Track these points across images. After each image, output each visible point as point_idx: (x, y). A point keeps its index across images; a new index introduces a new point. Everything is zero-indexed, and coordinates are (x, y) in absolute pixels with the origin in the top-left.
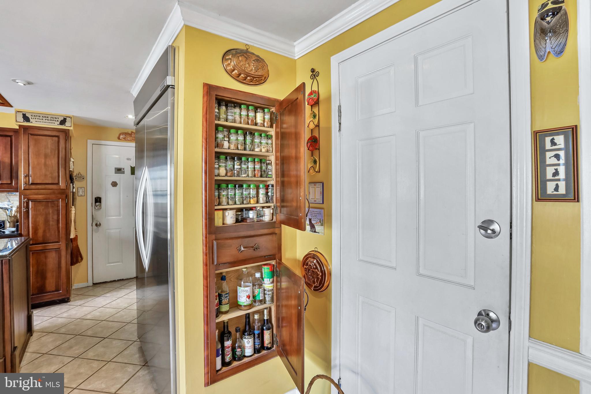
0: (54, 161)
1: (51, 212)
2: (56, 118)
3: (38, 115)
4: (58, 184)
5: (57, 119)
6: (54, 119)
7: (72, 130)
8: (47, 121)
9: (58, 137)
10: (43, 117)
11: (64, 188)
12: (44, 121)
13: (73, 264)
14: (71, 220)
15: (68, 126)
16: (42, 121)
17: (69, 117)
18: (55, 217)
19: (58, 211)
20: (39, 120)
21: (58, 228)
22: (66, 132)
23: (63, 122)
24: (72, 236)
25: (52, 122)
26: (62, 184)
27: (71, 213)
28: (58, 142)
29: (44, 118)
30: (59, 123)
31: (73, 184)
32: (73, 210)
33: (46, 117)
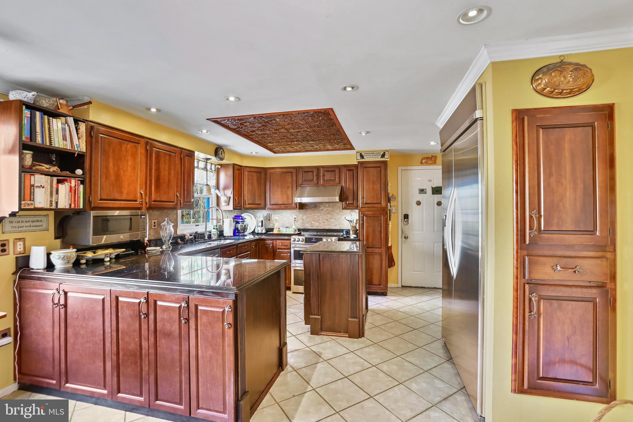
0: (378, 186)
1: (376, 225)
2: (379, 153)
3: (368, 153)
4: (381, 203)
5: (380, 154)
6: (378, 154)
7: (388, 161)
8: (373, 156)
9: (380, 167)
10: (371, 153)
11: (384, 207)
12: (372, 156)
13: (390, 267)
14: (389, 232)
15: (387, 158)
16: (370, 157)
17: (387, 151)
18: (379, 229)
19: (381, 224)
20: (369, 156)
21: (381, 237)
22: (385, 163)
23: (383, 156)
24: (389, 245)
25: (376, 156)
26: (383, 204)
27: (389, 226)
28: (381, 171)
29: (372, 155)
30: (380, 156)
31: (390, 204)
32: (390, 224)
33: (372, 153)
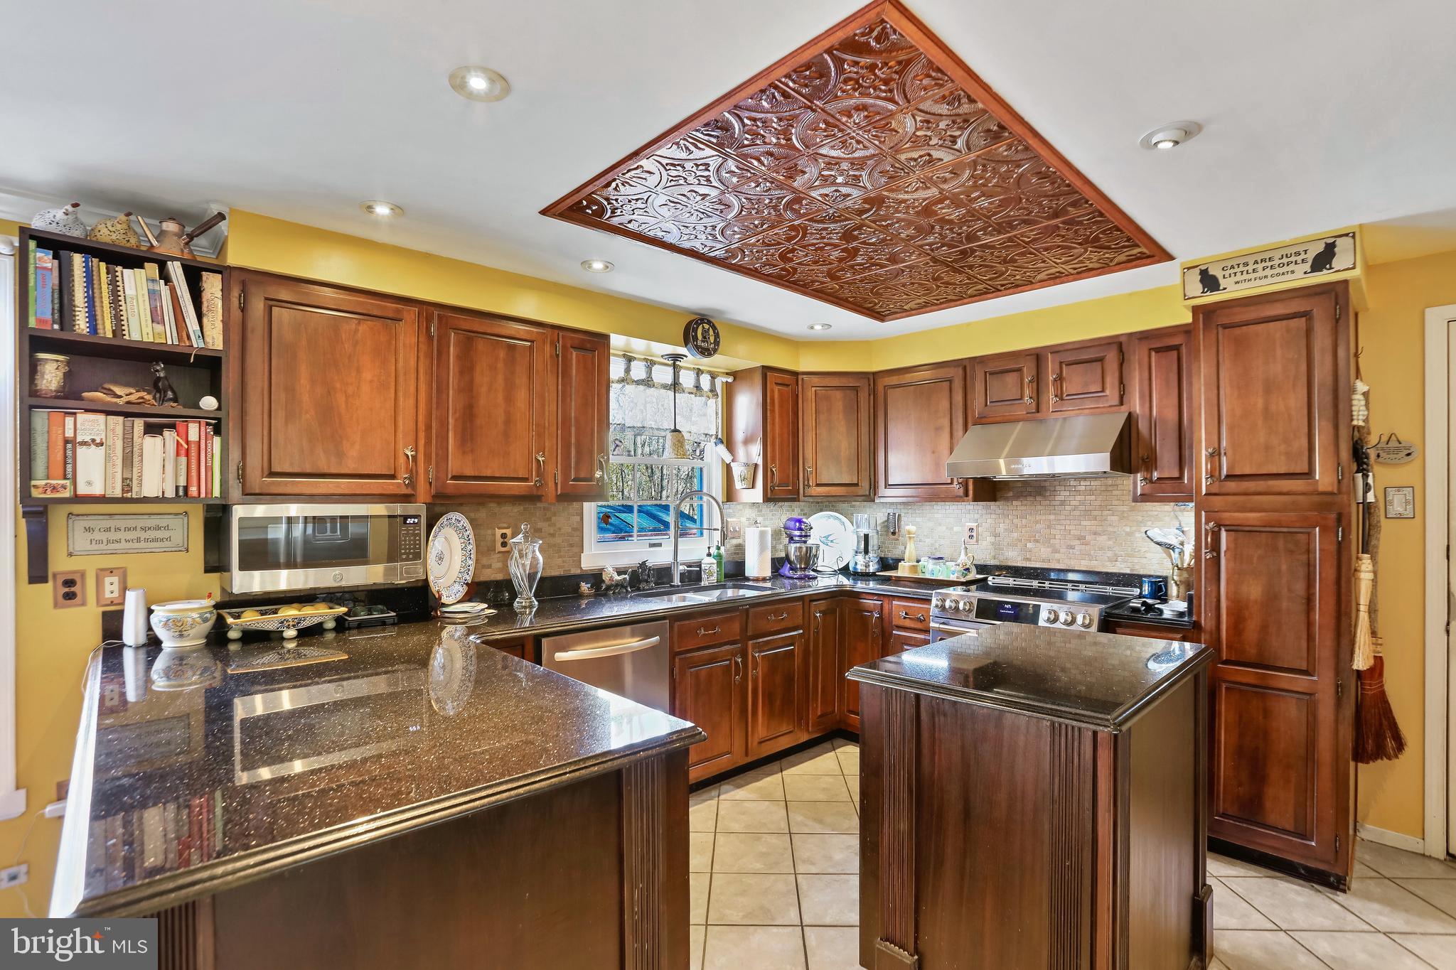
0: (1296, 400)
1: (1284, 567)
2: (1298, 254)
3: (1241, 261)
4: (1309, 474)
5: (1303, 256)
6: (1293, 259)
7: (1357, 280)
8: (1268, 272)
9: (1306, 315)
10: (1256, 262)
11: (1330, 489)
12: (1261, 273)
13: (1361, 755)
14: (1358, 604)
15: (1344, 267)
16: (1252, 276)
17: (1347, 235)
18: (1300, 587)
19: (1310, 565)
20: (1245, 276)
21: (1310, 624)
22: (1337, 294)
23: (1324, 260)
24: (1361, 662)
25: (1285, 269)
26: (1323, 476)
27: (1358, 579)
28: (1309, 332)
29: (1260, 266)
30: (1307, 267)
31: (1365, 476)
32: (1363, 567)
33: (1264, 259)
